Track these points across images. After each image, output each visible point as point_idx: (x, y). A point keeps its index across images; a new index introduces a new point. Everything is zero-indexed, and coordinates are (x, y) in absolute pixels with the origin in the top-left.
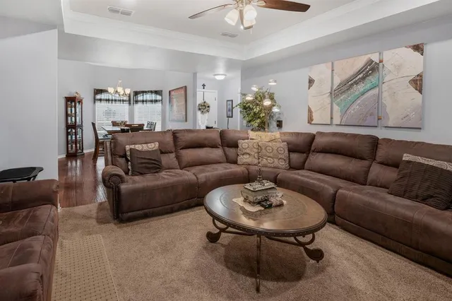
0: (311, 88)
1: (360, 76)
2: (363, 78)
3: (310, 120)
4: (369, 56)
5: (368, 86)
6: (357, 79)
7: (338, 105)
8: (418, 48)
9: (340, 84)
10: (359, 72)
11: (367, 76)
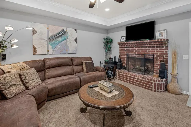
0: (34, 35)
1: (60, 34)
2: (61, 36)
3: (35, 53)
4: (63, 28)
5: (63, 39)
6: (59, 35)
7: (51, 45)
8: (75, 30)
9: (52, 36)
10: (60, 33)
11: (62, 35)
